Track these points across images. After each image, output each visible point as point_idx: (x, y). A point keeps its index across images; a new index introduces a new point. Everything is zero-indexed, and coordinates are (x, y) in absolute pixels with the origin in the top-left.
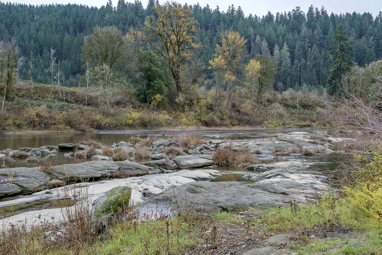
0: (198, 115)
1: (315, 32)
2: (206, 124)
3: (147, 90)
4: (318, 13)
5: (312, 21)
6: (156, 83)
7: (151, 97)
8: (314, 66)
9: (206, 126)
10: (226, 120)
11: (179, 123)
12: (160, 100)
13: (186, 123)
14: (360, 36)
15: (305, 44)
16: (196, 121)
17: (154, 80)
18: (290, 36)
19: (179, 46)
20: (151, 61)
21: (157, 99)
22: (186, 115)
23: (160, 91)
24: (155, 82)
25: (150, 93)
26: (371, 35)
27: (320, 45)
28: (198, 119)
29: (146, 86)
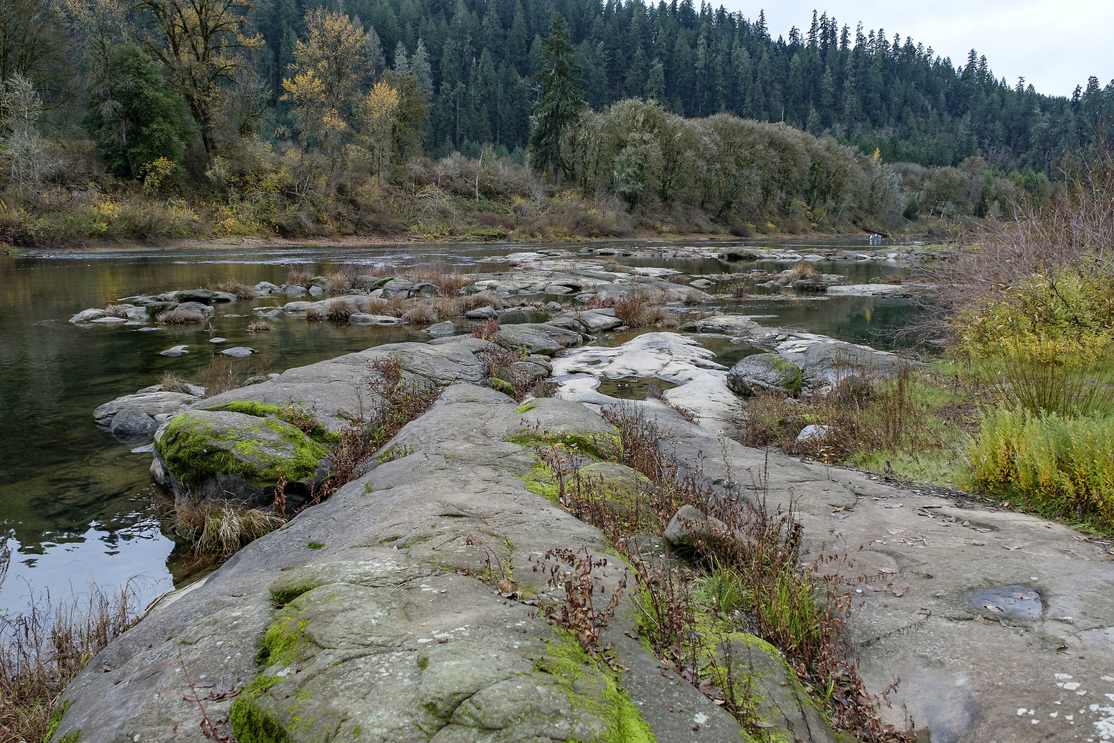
0: (262, 209)
2: (284, 232)
3: (129, 146)
6: (156, 131)
7: (145, 166)
9: (284, 238)
10: (326, 222)
11: (219, 231)
12: (168, 172)
13: (236, 229)
16: (258, 224)
17: (151, 121)
19: (206, 39)
20: (139, 73)
21: (161, 171)
22: (235, 211)
23: (166, 150)
24: (155, 126)
25: (140, 154)
28: (263, 220)
29: (127, 135)
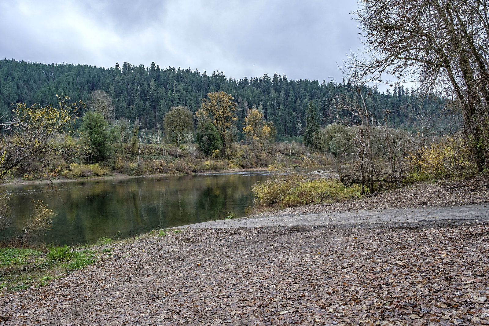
1: (281, 94)
4: (281, 78)
5: (277, 85)
8: (282, 120)
14: (312, 98)
15: (274, 103)
18: (263, 97)
26: (319, 98)
27: (284, 104)
